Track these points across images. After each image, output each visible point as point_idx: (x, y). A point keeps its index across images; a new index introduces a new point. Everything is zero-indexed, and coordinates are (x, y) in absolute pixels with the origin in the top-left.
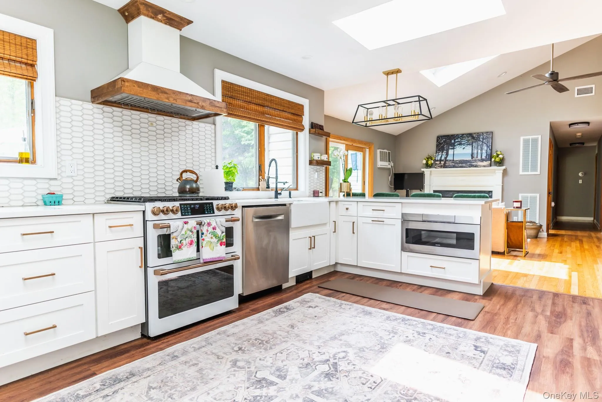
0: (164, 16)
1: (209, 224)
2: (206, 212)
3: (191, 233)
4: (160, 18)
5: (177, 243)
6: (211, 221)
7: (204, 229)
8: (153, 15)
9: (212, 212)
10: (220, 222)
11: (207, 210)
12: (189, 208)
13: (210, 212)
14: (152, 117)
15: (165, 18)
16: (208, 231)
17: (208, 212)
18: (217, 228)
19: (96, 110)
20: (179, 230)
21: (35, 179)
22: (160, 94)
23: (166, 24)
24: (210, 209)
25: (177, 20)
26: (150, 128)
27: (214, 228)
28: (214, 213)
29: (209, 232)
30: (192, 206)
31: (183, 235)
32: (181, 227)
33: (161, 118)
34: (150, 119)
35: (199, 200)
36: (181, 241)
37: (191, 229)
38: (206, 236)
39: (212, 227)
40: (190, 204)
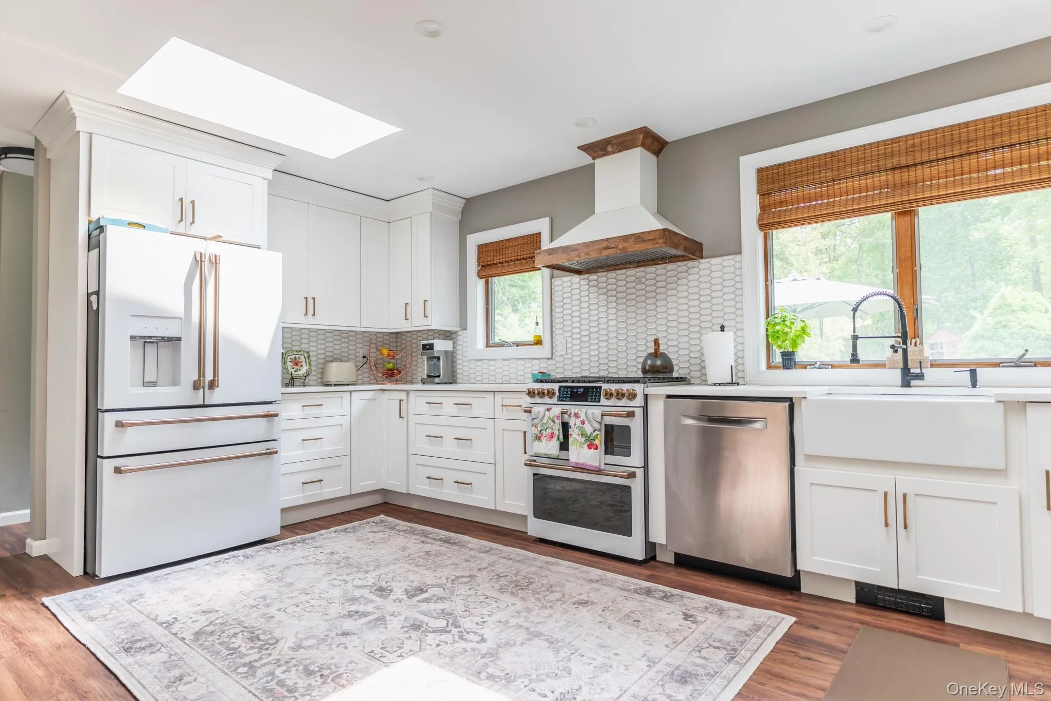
0: (612, 145)
1: (577, 415)
2: (590, 400)
3: (552, 424)
4: (610, 150)
5: (536, 432)
6: (579, 412)
7: (572, 422)
8: (603, 153)
9: (597, 400)
10: (592, 414)
11: (592, 396)
12: (569, 393)
13: (595, 399)
14: (640, 272)
15: (615, 147)
16: (575, 424)
17: (592, 399)
18: (586, 423)
19: (582, 283)
20: (540, 418)
21: (538, 359)
22: (571, 254)
23: (620, 151)
24: (596, 396)
25: (628, 138)
26: (638, 287)
27: (583, 423)
28: (599, 401)
29: (576, 426)
30: (575, 390)
31: (544, 423)
32: (541, 414)
33: (651, 269)
34: (638, 275)
35: (582, 382)
36: (541, 431)
37: (554, 417)
38: (573, 431)
39: (580, 419)
40: (572, 388)
